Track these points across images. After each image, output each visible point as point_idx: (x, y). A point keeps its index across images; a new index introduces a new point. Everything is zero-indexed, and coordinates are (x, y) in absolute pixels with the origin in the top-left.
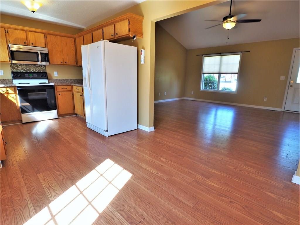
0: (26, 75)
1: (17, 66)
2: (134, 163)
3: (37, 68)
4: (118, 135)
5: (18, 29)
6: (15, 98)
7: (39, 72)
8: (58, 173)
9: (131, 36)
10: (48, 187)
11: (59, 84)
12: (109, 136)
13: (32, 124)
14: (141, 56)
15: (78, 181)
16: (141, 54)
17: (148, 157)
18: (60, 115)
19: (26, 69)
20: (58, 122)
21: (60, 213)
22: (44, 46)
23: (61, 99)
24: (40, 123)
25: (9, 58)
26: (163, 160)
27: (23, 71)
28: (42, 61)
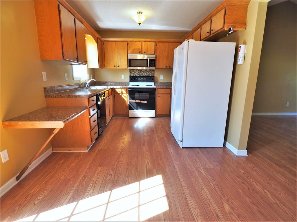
0: (138, 78)
1: (134, 72)
2: (184, 193)
3: (147, 73)
4: (193, 149)
5: (136, 42)
6: (126, 97)
7: (149, 76)
8: (111, 171)
9: (225, 29)
10: (94, 182)
11: (160, 87)
12: (182, 147)
13: (134, 119)
14: (239, 54)
15: (117, 188)
16: (240, 52)
17: (207, 192)
18: (156, 115)
19: (140, 73)
20: (152, 121)
21: (78, 214)
22: (153, 53)
23: (159, 100)
24: (140, 119)
25: (128, 65)
26: (227, 207)
27: (138, 75)
28: (150, 67)
